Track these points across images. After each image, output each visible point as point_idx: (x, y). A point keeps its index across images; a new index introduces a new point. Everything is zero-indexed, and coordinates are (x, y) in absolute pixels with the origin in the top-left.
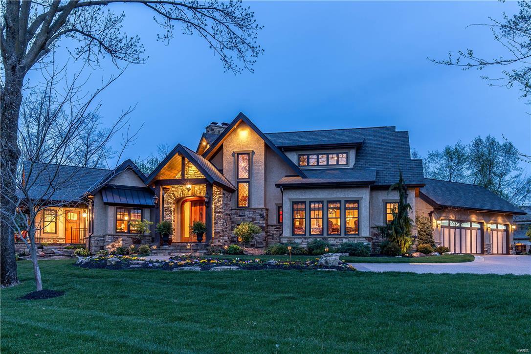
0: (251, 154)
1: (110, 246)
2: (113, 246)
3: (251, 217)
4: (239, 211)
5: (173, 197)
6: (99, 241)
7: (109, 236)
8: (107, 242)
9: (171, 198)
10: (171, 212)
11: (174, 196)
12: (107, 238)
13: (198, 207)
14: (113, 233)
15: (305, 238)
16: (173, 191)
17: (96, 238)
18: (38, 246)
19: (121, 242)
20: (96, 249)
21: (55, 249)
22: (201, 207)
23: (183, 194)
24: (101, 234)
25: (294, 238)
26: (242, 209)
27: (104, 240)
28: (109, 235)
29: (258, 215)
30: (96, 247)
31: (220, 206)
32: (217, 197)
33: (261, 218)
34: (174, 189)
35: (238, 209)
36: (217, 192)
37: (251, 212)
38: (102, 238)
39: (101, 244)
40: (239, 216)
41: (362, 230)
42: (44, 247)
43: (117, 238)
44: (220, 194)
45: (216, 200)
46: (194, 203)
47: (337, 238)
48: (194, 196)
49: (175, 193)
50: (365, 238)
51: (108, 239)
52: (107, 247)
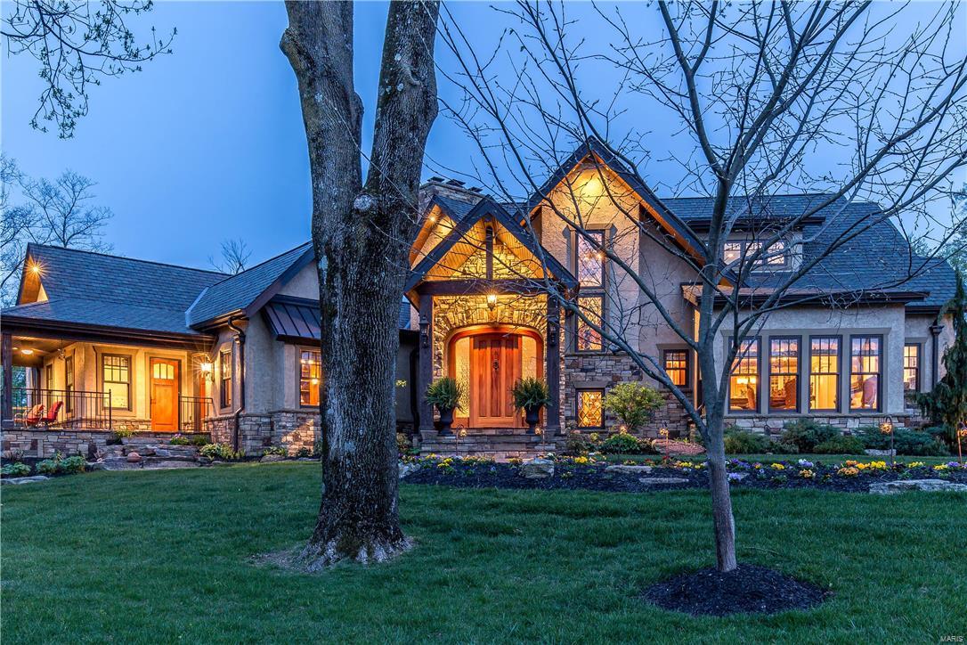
0: (607, 233)
1: (290, 438)
2: (296, 438)
3: (609, 374)
4: (581, 359)
5: (443, 325)
6: (260, 425)
7: (288, 415)
8: (284, 427)
10: (440, 358)
11: (447, 321)
12: (283, 419)
13: (489, 349)
14: (293, 408)
15: (761, 418)
16: (444, 311)
17: (254, 419)
18: (108, 437)
19: (312, 428)
20: (254, 443)
21: (153, 444)
22: (495, 349)
23: (468, 318)
24: (262, 409)
25: (735, 418)
26: (588, 354)
27: (271, 424)
28: (287, 412)
29: (627, 367)
30: (254, 439)
33: (634, 374)
34: (447, 306)
35: (579, 356)
37: (609, 363)
38: (267, 420)
39: (265, 432)
40: (583, 370)
41: (889, 401)
42: (125, 440)
43: (304, 419)
46: (480, 341)
47: (835, 417)
48: (493, 323)
49: (450, 315)
50: (898, 417)
51: (286, 420)
52: (284, 440)
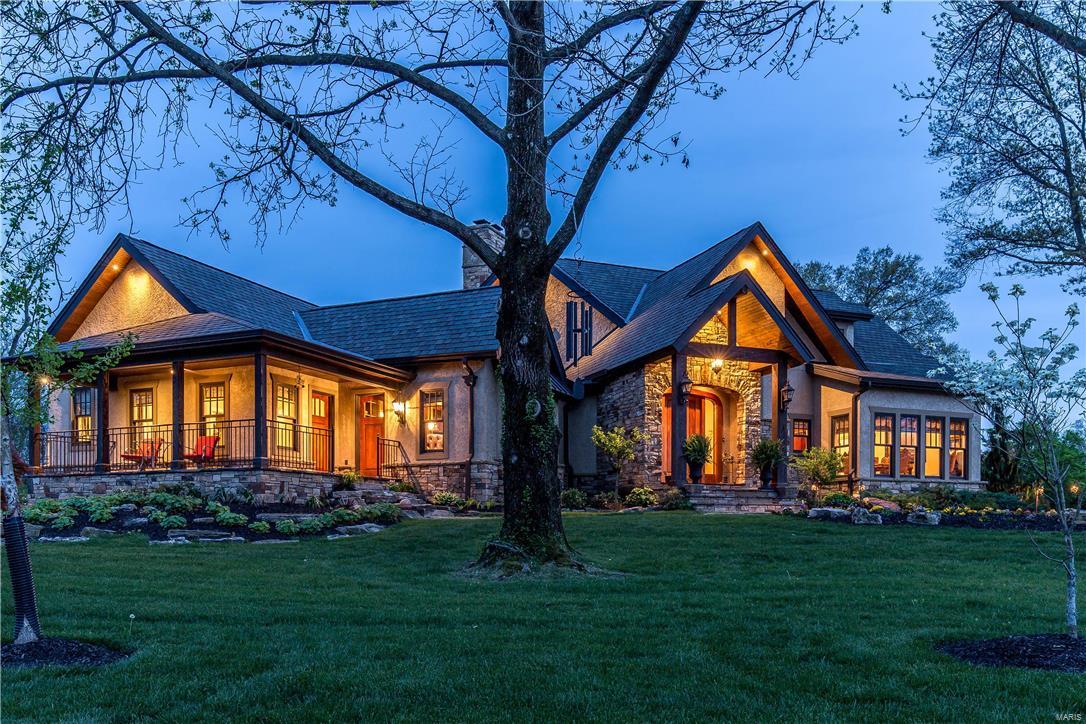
5: (663, 384)
9: (660, 385)
10: (660, 415)
18: (333, 481)
24: (491, 456)
31: (756, 410)
32: (751, 391)
36: (751, 380)
42: (356, 485)
44: (755, 386)
45: (749, 398)
48: (707, 385)
